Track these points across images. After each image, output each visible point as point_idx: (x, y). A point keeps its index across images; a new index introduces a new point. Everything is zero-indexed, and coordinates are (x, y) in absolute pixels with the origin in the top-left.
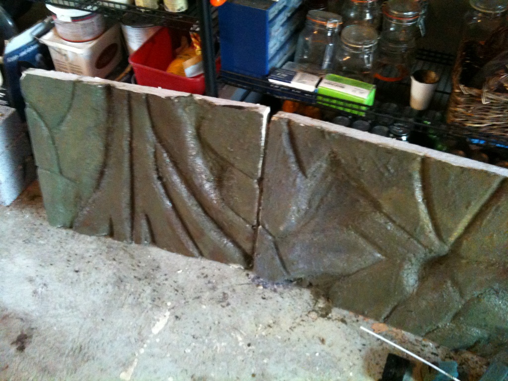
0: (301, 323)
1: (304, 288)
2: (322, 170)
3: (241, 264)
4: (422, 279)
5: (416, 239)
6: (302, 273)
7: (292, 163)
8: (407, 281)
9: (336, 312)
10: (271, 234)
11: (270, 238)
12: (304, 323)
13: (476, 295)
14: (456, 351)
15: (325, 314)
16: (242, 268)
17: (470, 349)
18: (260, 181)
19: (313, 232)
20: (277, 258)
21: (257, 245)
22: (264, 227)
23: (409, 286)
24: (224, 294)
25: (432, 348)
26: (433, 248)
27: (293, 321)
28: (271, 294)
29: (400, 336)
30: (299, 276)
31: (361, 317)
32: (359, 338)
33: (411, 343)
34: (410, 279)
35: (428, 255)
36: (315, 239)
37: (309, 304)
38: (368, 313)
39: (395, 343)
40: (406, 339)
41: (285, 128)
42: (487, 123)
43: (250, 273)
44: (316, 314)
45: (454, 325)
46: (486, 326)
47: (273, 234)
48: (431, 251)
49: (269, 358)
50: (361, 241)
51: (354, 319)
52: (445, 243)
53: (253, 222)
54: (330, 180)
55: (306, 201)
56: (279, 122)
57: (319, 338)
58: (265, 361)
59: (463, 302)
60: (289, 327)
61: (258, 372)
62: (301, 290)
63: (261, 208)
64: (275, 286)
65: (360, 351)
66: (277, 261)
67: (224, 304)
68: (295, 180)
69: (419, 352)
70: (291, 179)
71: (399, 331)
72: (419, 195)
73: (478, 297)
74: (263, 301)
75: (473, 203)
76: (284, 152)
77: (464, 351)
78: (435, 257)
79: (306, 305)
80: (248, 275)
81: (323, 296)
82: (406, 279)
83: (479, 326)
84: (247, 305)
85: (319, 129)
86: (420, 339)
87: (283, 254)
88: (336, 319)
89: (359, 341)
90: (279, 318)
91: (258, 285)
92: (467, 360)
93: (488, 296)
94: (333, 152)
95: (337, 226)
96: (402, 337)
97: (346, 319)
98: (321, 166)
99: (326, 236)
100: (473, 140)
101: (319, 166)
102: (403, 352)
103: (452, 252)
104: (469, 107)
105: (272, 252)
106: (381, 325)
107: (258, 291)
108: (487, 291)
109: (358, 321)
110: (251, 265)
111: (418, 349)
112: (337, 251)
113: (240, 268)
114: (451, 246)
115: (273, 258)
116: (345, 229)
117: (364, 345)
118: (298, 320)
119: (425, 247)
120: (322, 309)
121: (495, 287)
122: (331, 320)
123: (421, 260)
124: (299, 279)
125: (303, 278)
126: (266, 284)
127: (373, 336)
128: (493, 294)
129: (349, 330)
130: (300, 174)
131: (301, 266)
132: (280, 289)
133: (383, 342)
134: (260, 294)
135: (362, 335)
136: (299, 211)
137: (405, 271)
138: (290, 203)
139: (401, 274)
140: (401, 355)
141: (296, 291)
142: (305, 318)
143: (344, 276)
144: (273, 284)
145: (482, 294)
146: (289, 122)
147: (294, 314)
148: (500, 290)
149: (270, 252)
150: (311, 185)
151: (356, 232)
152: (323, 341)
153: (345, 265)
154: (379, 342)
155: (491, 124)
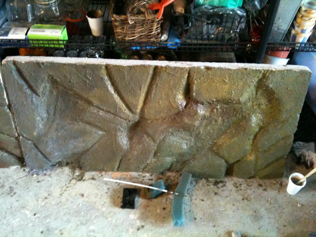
0: (67, 189)
1: (64, 166)
2: (48, 88)
3: (17, 165)
4: (130, 139)
5: (119, 116)
6: (59, 158)
7: (26, 89)
8: (123, 143)
9: (88, 175)
10: (30, 140)
11: (30, 142)
12: (68, 188)
13: (162, 139)
14: (162, 173)
15: (81, 178)
16: (19, 167)
17: (169, 170)
18: (9, 106)
19: (57, 130)
20: (39, 153)
21: (23, 149)
22: (23, 136)
23: (124, 145)
24: (11, 188)
25: (149, 177)
26: (130, 119)
27: (61, 190)
28: (43, 178)
29: (129, 176)
30: (58, 161)
31: (103, 173)
32: (105, 186)
33: (136, 178)
34: (124, 140)
35: (129, 123)
36: (59, 134)
37: (69, 175)
38: (106, 169)
39: (127, 181)
40: (133, 176)
41: (13, 67)
42: (137, 36)
43: (25, 168)
44: (75, 180)
45: (156, 160)
46: (172, 154)
47: (31, 139)
48: (129, 121)
49: (50, 218)
50: (88, 127)
51: (100, 175)
52: (135, 114)
53: (16, 135)
54: (55, 94)
55: (45, 111)
56: (7, 64)
57: (80, 194)
58: (48, 221)
59: (156, 145)
60: (59, 194)
61: (45, 229)
62: (62, 169)
63: (16, 124)
64: (45, 172)
65: (107, 193)
66: (40, 155)
67: (12, 194)
68: (32, 100)
69: (141, 182)
70: (29, 100)
71: (128, 173)
72: (111, 89)
73: (163, 139)
74: (38, 184)
75: (143, 86)
76: (18, 83)
77: (166, 172)
78: (133, 124)
79: (67, 177)
80: (24, 170)
81: (78, 167)
82: (121, 142)
83: (169, 156)
84: (28, 190)
85: (35, 63)
86: (141, 173)
87: (42, 150)
88: (88, 179)
89: (105, 188)
90: (51, 191)
91: (33, 175)
92: (169, 177)
93: (169, 137)
94: (50, 76)
95: (70, 122)
96: (130, 176)
97: (95, 177)
98: (46, 86)
99: (65, 130)
100: (133, 48)
101: (44, 87)
102: (132, 185)
103: (141, 118)
104: (124, 28)
105: (35, 151)
106: (117, 173)
107: (34, 179)
108: (167, 134)
109: (102, 176)
110: (24, 164)
111: (141, 180)
112: (75, 138)
113: (17, 168)
114: (139, 115)
115: (36, 155)
116: (75, 122)
117: (108, 189)
118: (64, 188)
119: (126, 120)
120: (79, 176)
121: (170, 131)
122: (85, 181)
123: (127, 128)
124: (59, 162)
125: (61, 161)
126: (38, 172)
127: (113, 182)
128: (171, 135)
129: (98, 183)
130: (34, 95)
131: (56, 154)
132: (48, 172)
133: (119, 184)
134: (35, 180)
135: (106, 183)
136: (42, 119)
137: (119, 137)
138: (34, 115)
139: (117, 140)
140: (132, 187)
141: (59, 170)
142: (68, 185)
143: (85, 152)
144: (43, 171)
145: (165, 137)
146: (14, 63)
147: (61, 185)
148: (173, 132)
149: (33, 151)
150: (44, 100)
151: (83, 122)
152: (83, 195)
153: (83, 144)
154: (117, 184)
155: (139, 35)
